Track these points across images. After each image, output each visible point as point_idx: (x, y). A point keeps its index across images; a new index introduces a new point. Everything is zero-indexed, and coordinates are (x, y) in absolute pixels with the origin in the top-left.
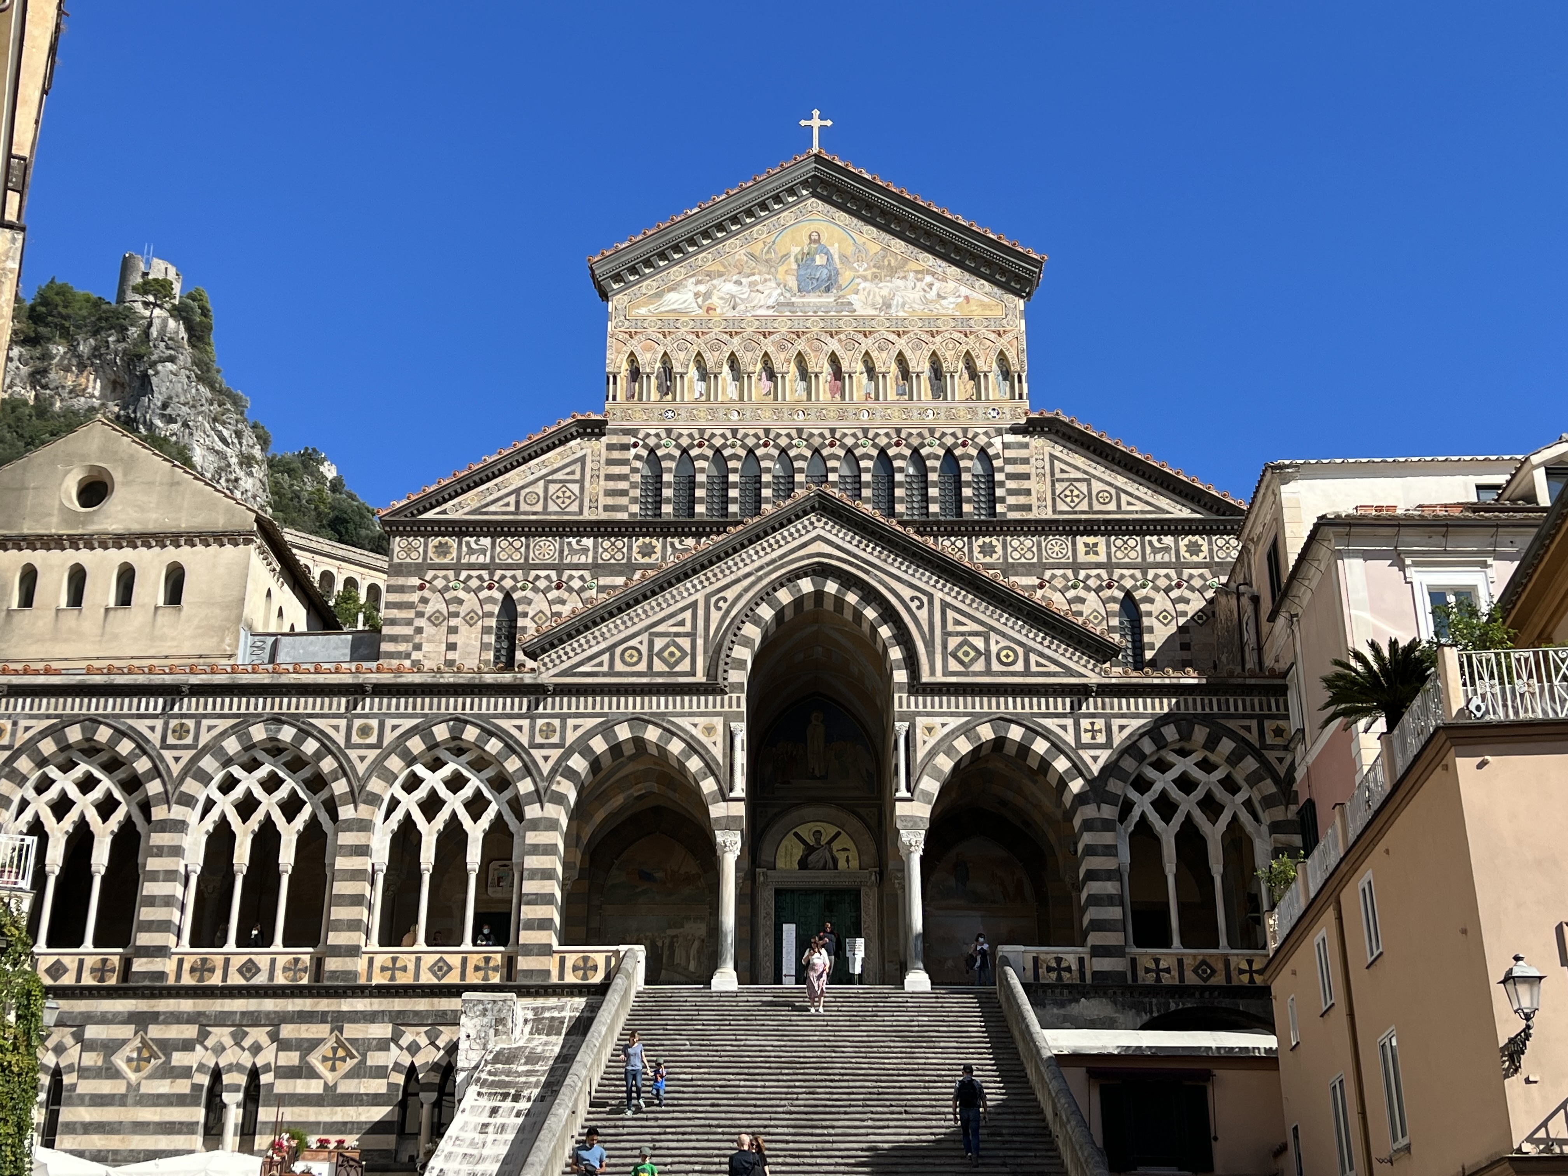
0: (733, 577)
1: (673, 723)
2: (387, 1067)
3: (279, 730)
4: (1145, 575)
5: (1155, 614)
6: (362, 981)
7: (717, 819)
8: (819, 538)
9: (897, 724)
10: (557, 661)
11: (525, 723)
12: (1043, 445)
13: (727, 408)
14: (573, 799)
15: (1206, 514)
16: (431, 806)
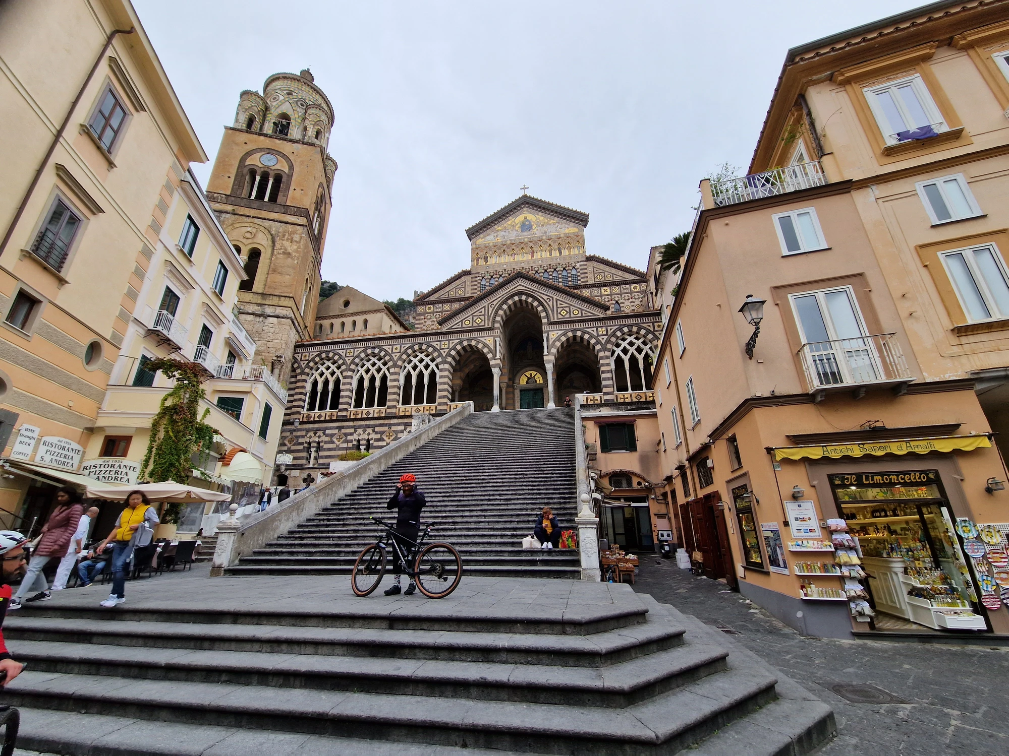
0: (495, 298)
1: (479, 340)
3: (375, 350)
4: (621, 296)
6: (397, 415)
7: (492, 365)
8: (520, 285)
9: (544, 334)
10: (447, 326)
11: (439, 343)
12: (591, 264)
13: (503, 264)
14: (454, 363)
15: (638, 278)
16: (415, 367)
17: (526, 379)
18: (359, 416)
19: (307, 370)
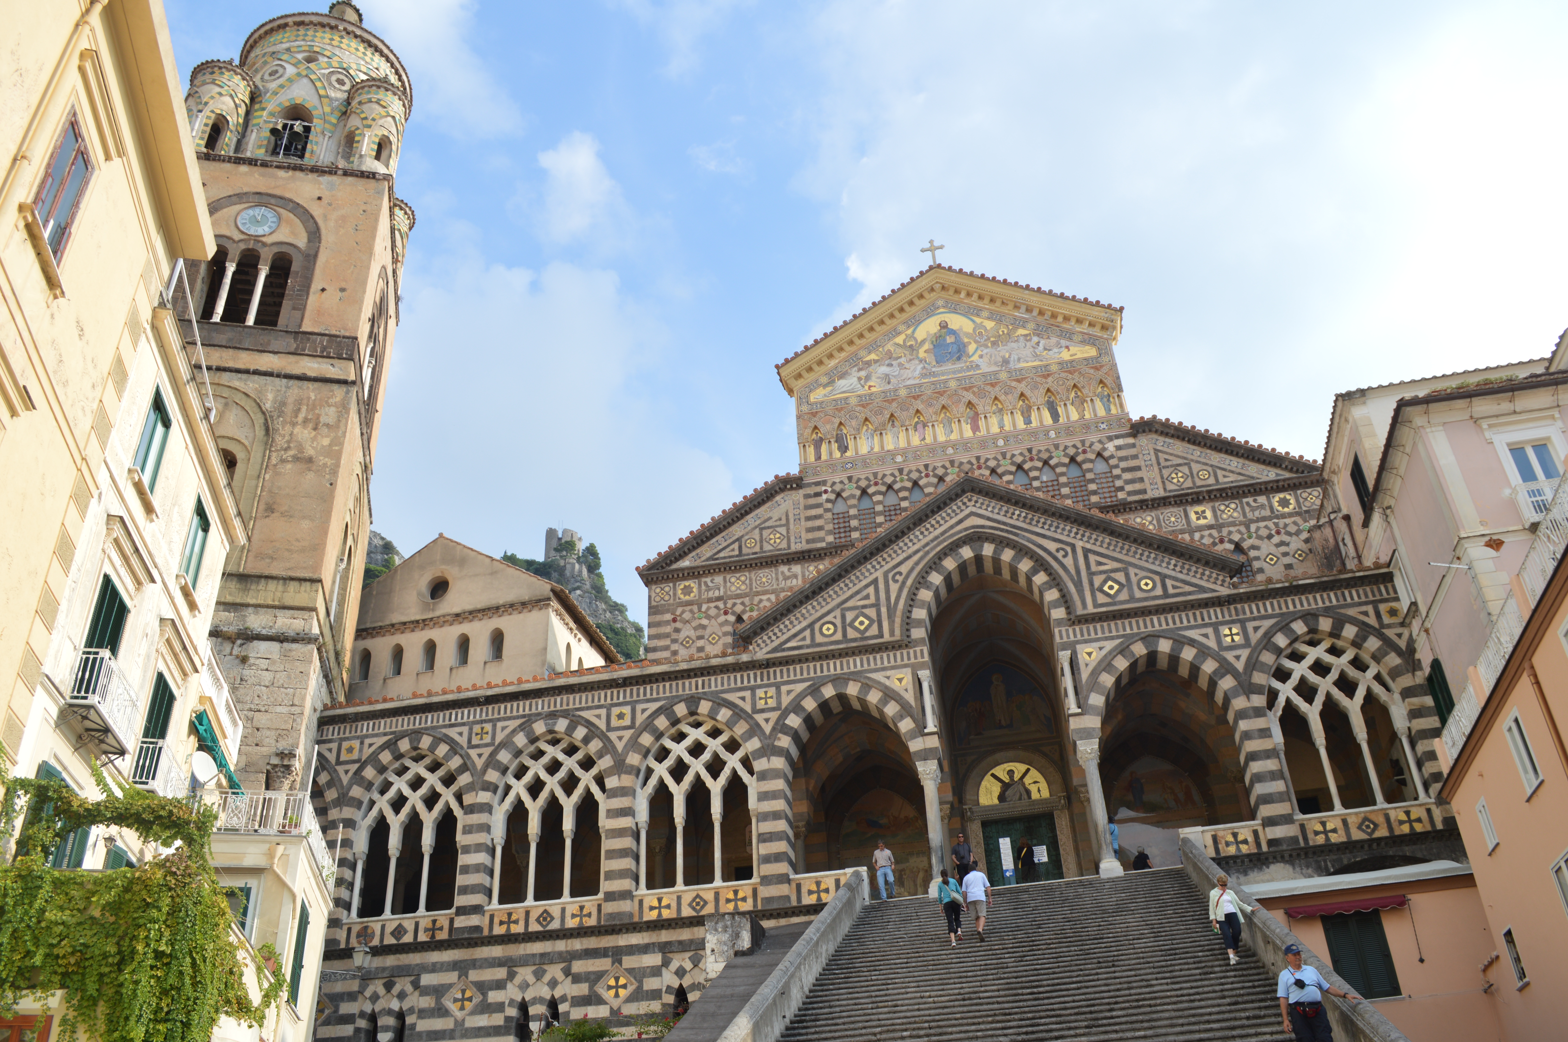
0: (905, 555)
1: (869, 678)
2: (661, 990)
3: (555, 724)
4: (1248, 528)
5: (1263, 557)
6: (636, 919)
7: (916, 753)
8: (972, 514)
9: (1061, 653)
10: (768, 641)
11: (747, 694)
12: (1145, 442)
13: (892, 454)
14: (794, 752)
15: (1287, 475)
16: (679, 771)
17: (996, 788)
18: (517, 929)
19: (356, 792)
